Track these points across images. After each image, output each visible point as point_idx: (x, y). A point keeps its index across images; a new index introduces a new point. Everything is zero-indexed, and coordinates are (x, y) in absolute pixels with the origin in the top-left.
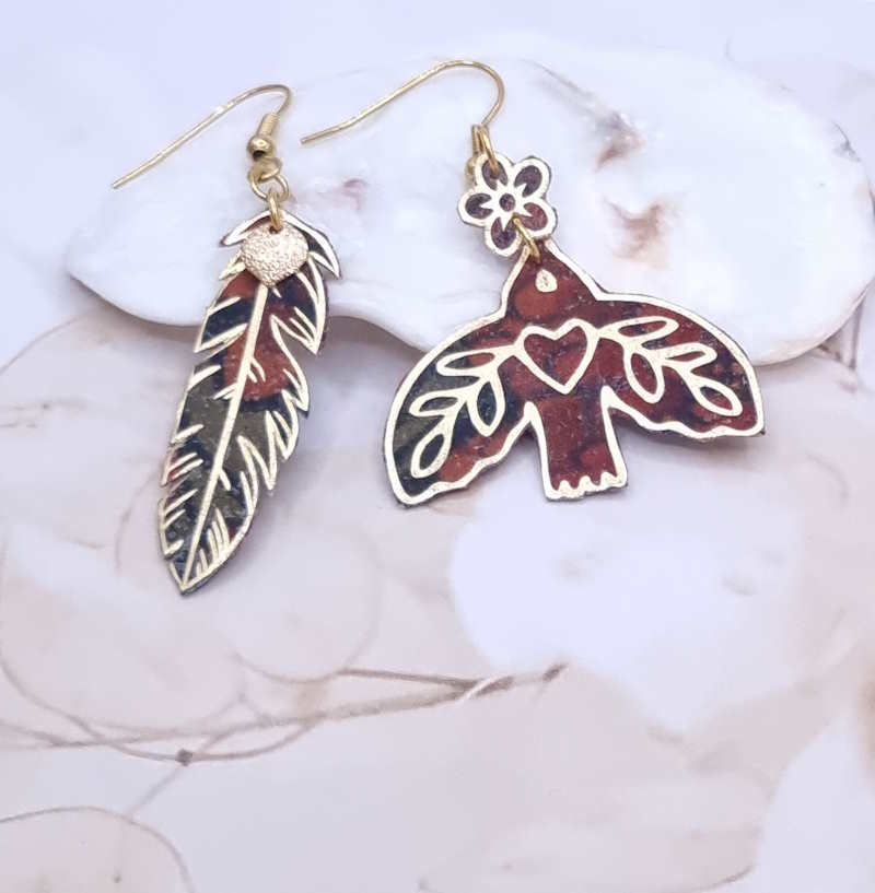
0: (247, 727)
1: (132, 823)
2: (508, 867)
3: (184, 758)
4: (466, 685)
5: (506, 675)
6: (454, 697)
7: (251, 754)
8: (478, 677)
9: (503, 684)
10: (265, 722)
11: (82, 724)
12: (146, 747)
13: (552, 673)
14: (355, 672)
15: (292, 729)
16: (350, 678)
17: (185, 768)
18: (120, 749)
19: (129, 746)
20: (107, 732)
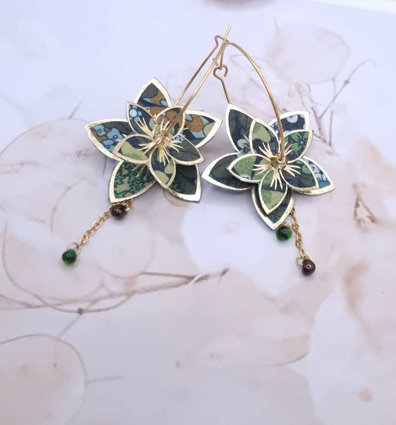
0: (105, 298)
1: (61, 341)
2: (211, 356)
3: (80, 312)
4: (191, 278)
5: (206, 273)
6: (186, 283)
7: (108, 309)
8: (195, 274)
9: (206, 277)
10: (112, 295)
11: (39, 298)
12: (65, 307)
13: (224, 273)
14: (147, 273)
15: (123, 298)
16: (145, 276)
17: (81, 316)
18: (55, 308)
19: (58, 307)
20: (49, 301)
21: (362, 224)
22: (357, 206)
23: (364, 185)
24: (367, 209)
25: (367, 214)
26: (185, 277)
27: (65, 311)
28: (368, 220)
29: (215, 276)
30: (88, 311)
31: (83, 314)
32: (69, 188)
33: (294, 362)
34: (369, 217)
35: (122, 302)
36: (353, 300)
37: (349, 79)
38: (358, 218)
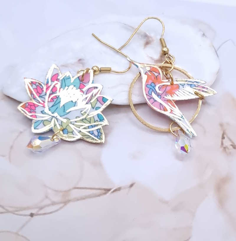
0: (48, 205)
1: (19, 235)
3: (32, 215)
4: (109, 190)
5: (119, 186)
6: (105, 193)
7: (51, 213)
8: (112, 187)
9: (119, 189)
10: (53, 204)
11: (3, 207)
12: (21, 213)
13: (132, 185)
14: (78, 188)
15: (62, 205)
16: (76, 190)
17: (33, 218)
18: (14, 214)
19: (16, 213)
20: (10, 209)
21: (227, 150)
22: (223, 138)
23: (228, 124)
24: (230, 140)
25: (230, 143)
26: (105, 190)
27: (21, 215)
28: (231, 147)
29: (125, 188)
30: (37, 215)
32: (21, 133)
34: (232, 145)
36: (221, 202)
38: (224, 146)
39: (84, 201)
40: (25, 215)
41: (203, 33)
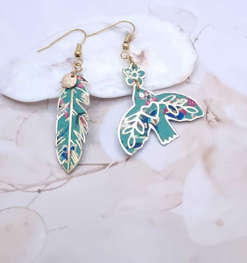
0: (54, 182)
1: (29, 209)
2: (123, 209)
3: (39, 191)
4: (107, 165)
5: (116, 161)
6: (104, 168)
7: (56, 188)
8: (109, 163)
9: (116, 164)
10: (58, 180)
11: (13, 186)
12: (29, 189)
13: (127, 160)
15: (65, 181)
18: (23, 191)
19: (26, 190)
20: (19, 187)
21: (211, 123)
22: (207, 112)
23: (211, 100)
24: (214, 114)
25: (214, 117)
26: (104, 165)
27: (29, 192)
28: (215, 120)
29: (122, 162)
30: (44, 190)
31: (41, 193)
32: (26, 119)
33: (174, 208)
34: (215, 119)
35: (65, 183)
36: (208, 169)
37: (198, 37)
38: (209, 120)
39: (85, 176)
40: (33, 192)
41: (180, 28)
